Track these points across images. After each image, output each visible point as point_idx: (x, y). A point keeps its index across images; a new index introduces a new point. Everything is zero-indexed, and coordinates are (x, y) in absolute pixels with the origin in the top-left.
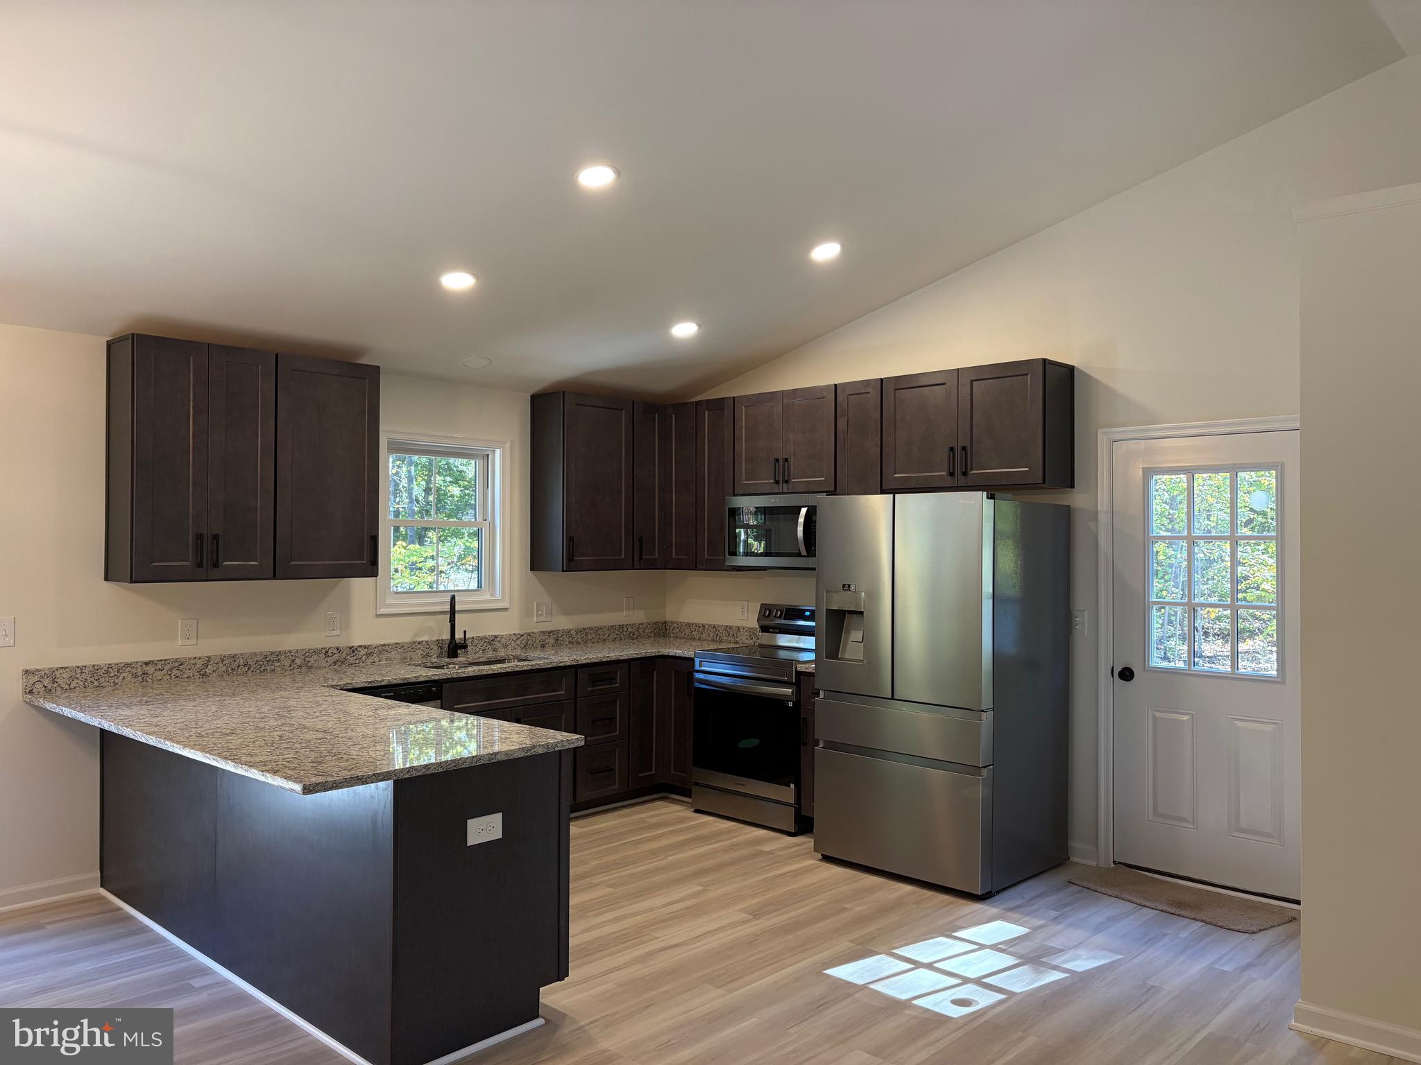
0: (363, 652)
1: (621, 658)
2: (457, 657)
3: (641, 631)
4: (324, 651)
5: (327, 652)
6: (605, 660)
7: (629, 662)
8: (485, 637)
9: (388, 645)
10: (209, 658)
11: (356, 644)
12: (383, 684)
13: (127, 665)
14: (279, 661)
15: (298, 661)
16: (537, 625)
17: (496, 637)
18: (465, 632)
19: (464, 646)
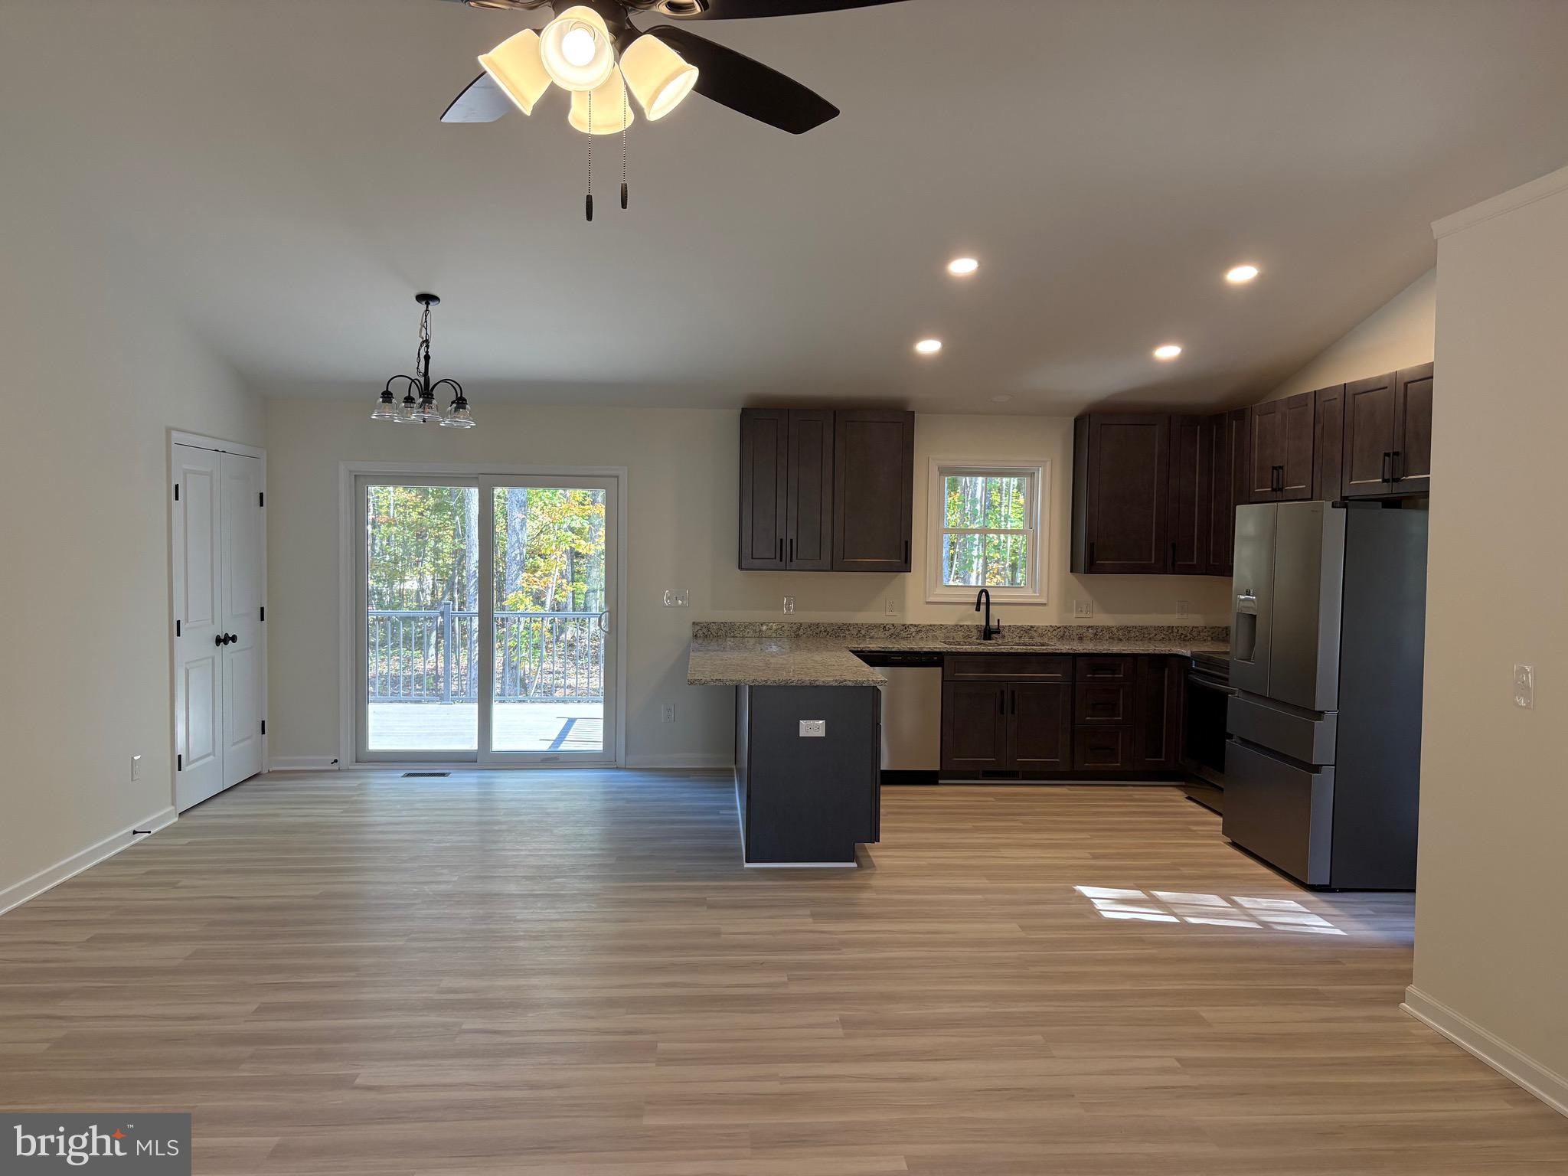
0: (913, 630)
1: (1124, 652)
2: (990, 640)
3: (1195, 634)
4: (882, 626)
5: (885, 627)
6: (1104, 652)
7: (1135, 657)
8: (1022, 627)
9: (934, 626)
10: (801, 624)
11: (908, 623)
12: (893, 650)
13: (750, 624)
14: (849, 630)
15: (863, 632)
16: (1074, 620)
17: (1032, 627)
18: (999, 620)
19: (998, 631)
